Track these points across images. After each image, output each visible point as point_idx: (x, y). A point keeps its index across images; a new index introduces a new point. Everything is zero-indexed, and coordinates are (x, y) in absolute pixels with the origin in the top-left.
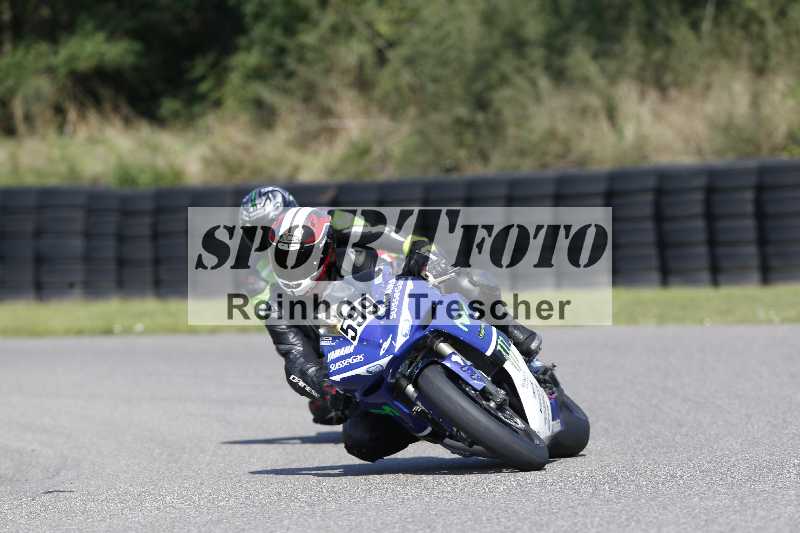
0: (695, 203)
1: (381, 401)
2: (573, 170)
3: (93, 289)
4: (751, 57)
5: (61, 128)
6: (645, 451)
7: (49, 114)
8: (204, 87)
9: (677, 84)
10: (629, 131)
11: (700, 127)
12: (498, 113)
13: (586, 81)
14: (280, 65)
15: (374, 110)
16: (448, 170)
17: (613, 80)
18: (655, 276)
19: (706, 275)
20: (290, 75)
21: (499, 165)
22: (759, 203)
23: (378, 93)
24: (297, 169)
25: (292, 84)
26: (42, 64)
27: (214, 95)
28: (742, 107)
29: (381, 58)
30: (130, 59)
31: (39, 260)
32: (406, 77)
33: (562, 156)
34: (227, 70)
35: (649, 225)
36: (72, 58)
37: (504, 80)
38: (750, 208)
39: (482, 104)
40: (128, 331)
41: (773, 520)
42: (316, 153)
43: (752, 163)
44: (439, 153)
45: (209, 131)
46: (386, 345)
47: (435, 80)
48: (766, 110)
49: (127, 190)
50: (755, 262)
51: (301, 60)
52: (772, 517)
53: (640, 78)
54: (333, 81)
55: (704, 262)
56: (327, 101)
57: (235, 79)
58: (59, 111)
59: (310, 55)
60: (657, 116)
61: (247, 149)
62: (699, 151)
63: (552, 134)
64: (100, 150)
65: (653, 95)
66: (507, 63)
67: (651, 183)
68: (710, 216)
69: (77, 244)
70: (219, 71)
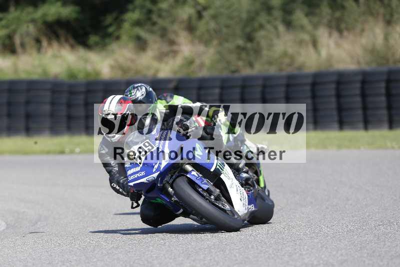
0: (356, 89)
1: (155, 196)
2: (296, 72)
3: (55, 131)
4: (384, 16)
5: (39, 50)
6: (331, 213)
7: (33, 43)
8: (111, 30)
9: (348, 29)
10: (324, 53)
11: (359, 51)
12: (258, 43)
13: (302, 28)
14: (149, 19)
15: (197, 41)
16: (234, 72)
17: (316, 26)
18: (336, 125)
19: (361, 125)
20: (154, 24)
21: (258, 69)
22: (388, 89)
23: (198, 33)
24: (157, 71)
25: (155, 28)
26: (30, 17)
27: (116, 34)
28: (380, 40)
29: (200, 16)
30: (74, 15)
31: (28, 116)
32: (212, 25)
33: (290, 65)
34: (122, 21)
35: (333, 99)
36: (45, 15)
37: (261, 27)
38: (383, 91)
39: (250, 38)
40: (72, 152)
41: (394, 247)
42: (167, 63)
43: (384, 69)
44: (228, 63)
45: (113, 52)
46: (156, 167)
47: (227, 26)
48: (392, 42)
49: (72, 81)
50: (386, 118)
51: (160, 16)
52: (394, 246)
53: (329, 26)
54: (176, 27)
55: (361, 118)
56: (172, 36)
57: (126, 26)
58: (38, 41)
59: (164, 14)
60: (338, 45)
61: (132, 61)
62: (359, 63)
63: (285, 54)
64: (59, 61)
65: (335, 34)
66: (263, 18)
67: (334, 78)
68: (364, 95)
69: (47, 108)
70: (119, 22)
